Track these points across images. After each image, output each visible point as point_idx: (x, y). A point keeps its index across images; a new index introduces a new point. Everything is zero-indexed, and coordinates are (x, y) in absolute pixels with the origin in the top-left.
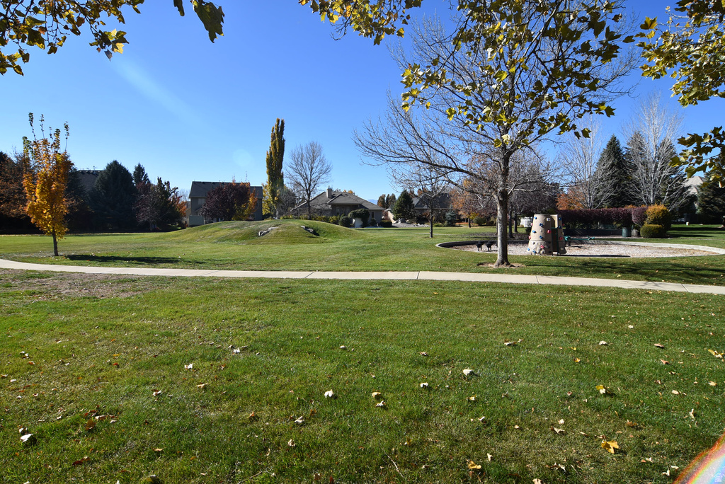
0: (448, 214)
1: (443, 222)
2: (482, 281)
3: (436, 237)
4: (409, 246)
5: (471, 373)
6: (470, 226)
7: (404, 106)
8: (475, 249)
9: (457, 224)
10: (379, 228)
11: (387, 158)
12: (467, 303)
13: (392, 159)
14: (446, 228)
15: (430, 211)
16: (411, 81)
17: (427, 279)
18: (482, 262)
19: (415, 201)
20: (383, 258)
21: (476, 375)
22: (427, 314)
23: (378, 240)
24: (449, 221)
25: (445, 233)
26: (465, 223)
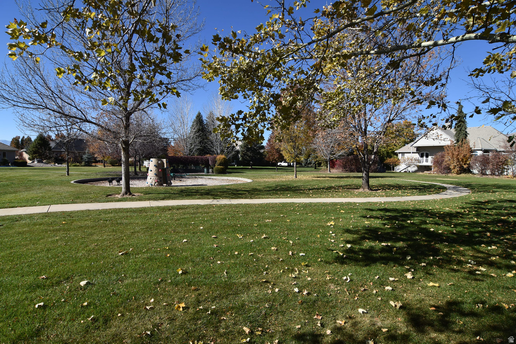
0: (85, 157)
1: (80, 162)
2: (108, 208)
3: (72, 175)
4: (43, 183)
5: (88, 284)
6: (105, 166)
7: (11, 55)
8: (107, 184)
9: (94, 164)
10: (11, 167)
12: (93, 227)
14: (83, 167)
15: (66, 153)
16: (17, 34)
17: (58, 211)
18: (110, 194)
19: (52, 145)
20: (12, 195)
22: (52, 242)
23: (9, 179)
24: (86, 162)
25: (80, 172)
26: (101, 164)
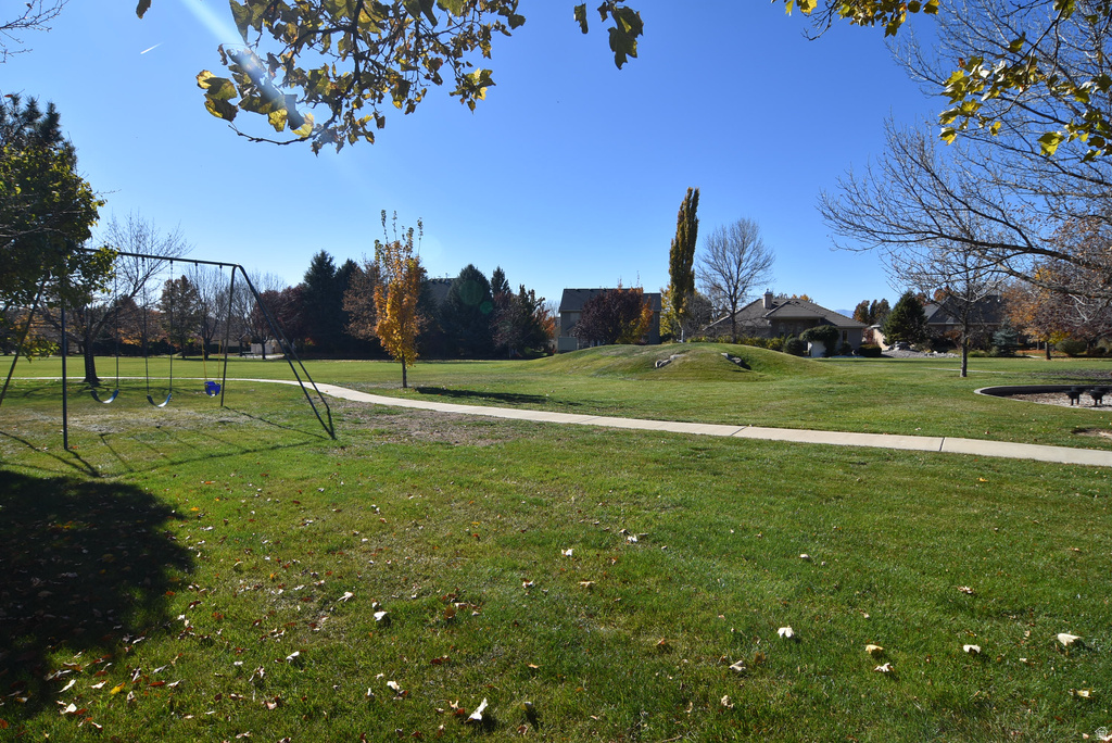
0: (999, 335)
1: (987, 348)
2: (1087, 463)
3: (974, 376)
4: (918, 391)
5: (1076, 643)
6: (1049, 357)
7: (945, 135)
8: (1064, 402)
9: (1019, 352)
10: (856, 359)
11: (882, 236)
12: (1056, 504)
13: (892, 238)
14: (994, 360)
15: (964, 328)
16: (964, 88)
17: (961, 452)
18: (1084, 426)
19: (929, 311)
20: (868, 410)
21: (1090, 649)
22: (967, 517)
23: (856, 380)
24: (1001, 347)
25: (991, 370)
26: (1037, 351)
